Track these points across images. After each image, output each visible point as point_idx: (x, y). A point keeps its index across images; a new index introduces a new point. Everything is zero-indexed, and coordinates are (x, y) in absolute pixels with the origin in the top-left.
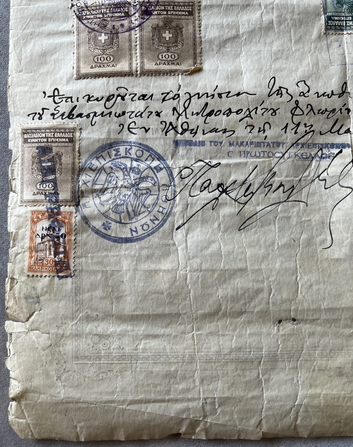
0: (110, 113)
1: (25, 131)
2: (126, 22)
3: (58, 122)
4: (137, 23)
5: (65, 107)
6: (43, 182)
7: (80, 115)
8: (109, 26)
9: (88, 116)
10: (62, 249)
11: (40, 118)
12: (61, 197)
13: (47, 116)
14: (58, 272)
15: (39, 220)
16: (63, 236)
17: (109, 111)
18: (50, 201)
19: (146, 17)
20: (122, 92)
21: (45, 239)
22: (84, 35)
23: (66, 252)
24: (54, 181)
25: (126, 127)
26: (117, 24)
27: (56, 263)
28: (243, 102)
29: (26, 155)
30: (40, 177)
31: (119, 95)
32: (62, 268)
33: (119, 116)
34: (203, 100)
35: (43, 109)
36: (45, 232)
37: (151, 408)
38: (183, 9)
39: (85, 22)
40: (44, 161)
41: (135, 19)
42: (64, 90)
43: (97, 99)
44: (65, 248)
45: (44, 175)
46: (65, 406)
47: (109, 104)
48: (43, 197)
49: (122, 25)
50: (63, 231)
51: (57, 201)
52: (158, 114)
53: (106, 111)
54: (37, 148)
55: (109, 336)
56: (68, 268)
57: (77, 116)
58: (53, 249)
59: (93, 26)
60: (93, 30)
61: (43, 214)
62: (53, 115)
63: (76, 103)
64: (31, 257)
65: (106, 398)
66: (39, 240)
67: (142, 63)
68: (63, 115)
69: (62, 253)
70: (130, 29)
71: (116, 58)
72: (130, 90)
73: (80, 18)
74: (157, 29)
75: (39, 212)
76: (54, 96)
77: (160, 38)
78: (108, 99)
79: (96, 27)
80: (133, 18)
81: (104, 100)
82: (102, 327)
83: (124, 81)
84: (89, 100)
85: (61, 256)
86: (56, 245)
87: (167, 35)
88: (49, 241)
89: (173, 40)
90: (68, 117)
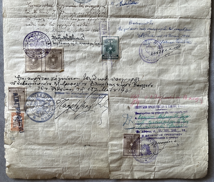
0: (36, 83)
1: (9, 88)
2: (40, 56)
3: (19, 86)
4: (44, 56)
5: (22, 81)
6: (15, 104)
7: (26, 84)
8: (35, 56)
9: (29, 84)
10: (21, 124)
11: (14, 84)
12: (21, 109)
13: (16, 84)
14: (20, 131)
15: (14, 115)
16: (21, 120)
17: (35, 83)
18: (17, 110)
19: (47, 54)
20: (39, 77)
21: (16, 121)
22: (28, 59)
23: (22, 125)
24: (19, 104)
25: (40, 88)
26: (38, 56)
27: (19, 128)
28: (76, 81)
29: (10, 95)
30: (14, 102)
31: (38, 78)
32: (21, 130)
33: (38, 84)
34: (64, 81)
35: (15, 82)
36: (16, 119)
37: (47, 170)
38: (58, 51)
39: (28, 54)
40: (15, 98)
41: (43, 55)
42: (22, 76)
43: (31, 79)
44: (22, 124)
45: (15, 102)
46: (22, 169)
47: (35, 81)
48: (15, 108)
49: (39, 56)
50: (21, 119)
51: (19, 110)
52: (50, 84)
53: (34, 83)
54: (13, 93)
55: (35, 149)
56: (23, 129)
57: (25, 84)
58: (18, 124)
59: (30, 56)
60: (30, 57)
61: (15, 114)
62: (18, 83)
63: (25, 80)
64: (12, 126)
65: (34, 167)
66: (14, 121)
67: (45, 68)
68: (21, 84)
69: (21, 125)
70: (42, 58)
71: (37, 67)
72: (42, 77)
73: (26, 53)
74: (50, 58)
75: (14, 113)
76: (18, 78)
77: (51, 61)
78: (35, 79)
79: (31, 57)
80: (43, 54)
81: (34, 79)
82: (33, 147)
83: (40, 74)
84: (29, 79)
85: (21, 126)
86: (19, 123)
87: (53, 60)
88: (17, 121)
89: (55, 61)
90: (23, 84)
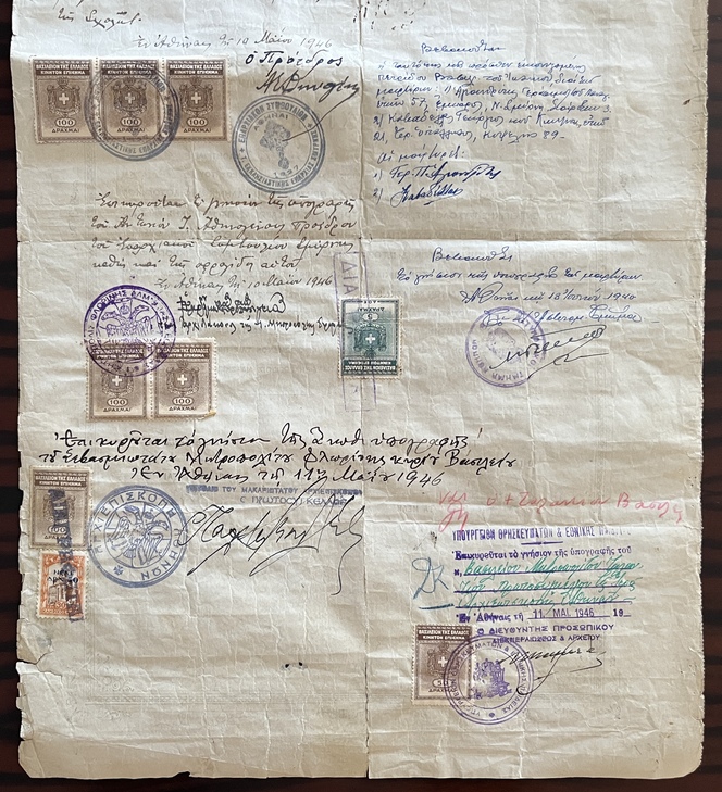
0: (124, 457)
1: (37, 473)
2: (141, 365)
3: (71, 466)
4: (151, 366)
5: (78, 451)
6: (55, 526)
7: (93, 459)
8: (124, 369)
9: (101, 460)
10: (74, 593)
11: (52, 460)
12: (73, 542)
13: (59, 458)
14: (70, 615)
15: (51, 563)
16: (76, 580)
17: (122, 455)
18: (62, 545)
19: (161, 360)
20: (136, 436)
21: (57, 583)
22: (98, 375)
23: (77, 596)
24: (67, 526)
25: (139, 471)
26: (132, 366)
27: (69, 607)
28: (259, 448)
29: (38, 497)
30: (52, 521)
31: (132, 439)
32: (74, 611)
33: (133, 460)
34: (218, 446)
35: (55, 451)
36: (57, 576)
38: (199, 351)
39: (99, 361)
40: (56, 505)
41: (150, 362)
42: (78, 431)
43: (110, 443)
44: (77, 592)
45: (57, 519)
46: (75, 746)
47: (122, 448)
48: (55, 541)
49: (137, 368)
50: (75, 575)
51: (69, 546)
52: (172, 460)
53: (120, 456)
54: (49, 491)
55: (120, 678)
56: (80, 611)
57: (90, 460)
58: (65, 593)
59: (106, 367)
60: (107, 371)
61: (55, 558)
62: (65, 457)
63: (88, 446)
64: (43, 600)
66: (51, 583)
67: (156, 407)
68: (75, 458)
69: (73, 597)
70: (145, 373)
71: (130, 403)
72: (145, 435)
73: (93, 357)
74: (172, 374)
75: (51, 556)
76: (67, 438)
77: (175, 382)
78: (122, 444)
79: (110, 369)
80: (148, 360)
81: (118, 444)
82: (113, 670)
83: (139, 426)
84: (102, 443)
85: (74, 599)
86: (69, 589)
87: (182, 379)
88: (61, 585)
89: (188, 384)
90: (81, 460)
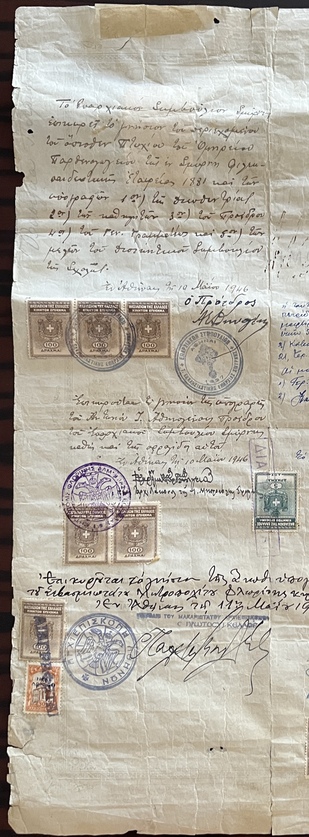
0: (90, 592)
1: (25, 603)
2: (104, 523)
3: (52, 599)
4: (112, 524)
5: (57, 587)
6: (38, 644)
7: (67, 594)
8: (91, 525)
9: (73, 594)
10: (52, 695)
11: (37, 594)
12: (52, 656)
13: (42, 593)
14: (48, 711)
15: (35, 672)
16: (54, 685)
18: (44, 658)
19: (119, 519)
20: (100, 576)
21: (39, 687)
22: (72, 530)
23: (54, 697)
24: (47, 644)
25: (102, 603)
26: (97, 524)
27: (47, 705)
28: (192, 586)
29: (26, 622)
30: (36, 640)
31: (97, 579)
32: (51, 708)
33: (97, 594)
34: (161, 584)
35: (39, 588)
36: (39, 682)
37: (115, 812)
38: (148, 512)
39: (73, 520)
40: (39, 628)
41: (111, 521)
42: (56, 573)
43: (80, 582)
44: (54, 694)
45: (40, 639)
46: (54, 811)
47: (89, 586)
48: (38, 655)
49: (101, 525)
50: (53, 682)
51: (49, 659)
52: (126, 594)
53: (88, 591)
54: (35, 617)
55: (85, 759)
56: (56, 709)
57: (65, 594)
58: (45, 695)
59: (78, 524)
60: (79, 527)
61: (38, 668)
62: (47, 592)
63: (64, 584)
64: (28, 700)
65: (81, 805)
66: (34, 687)
67: (115, 555)
68: (54, 593)
69: (51, 697)
70: (108, 529)
71: (95, 552)
72: (107, 575)
73: (68, 517)
74: (127, 530)
75: (35, 666)
76: (48, 578)
77: (129, 536)
78: (89, 582)
79: (81, 526)
80: (110, 519)
81: (86, 582)
82: (80, 753)
83: (101, 568)
84: (74, 582)
85: (52, 700)
86: (48, 692)
87: (135, 533)
88: (42, 688)
89: (139, 537)
90: (58, 594)
